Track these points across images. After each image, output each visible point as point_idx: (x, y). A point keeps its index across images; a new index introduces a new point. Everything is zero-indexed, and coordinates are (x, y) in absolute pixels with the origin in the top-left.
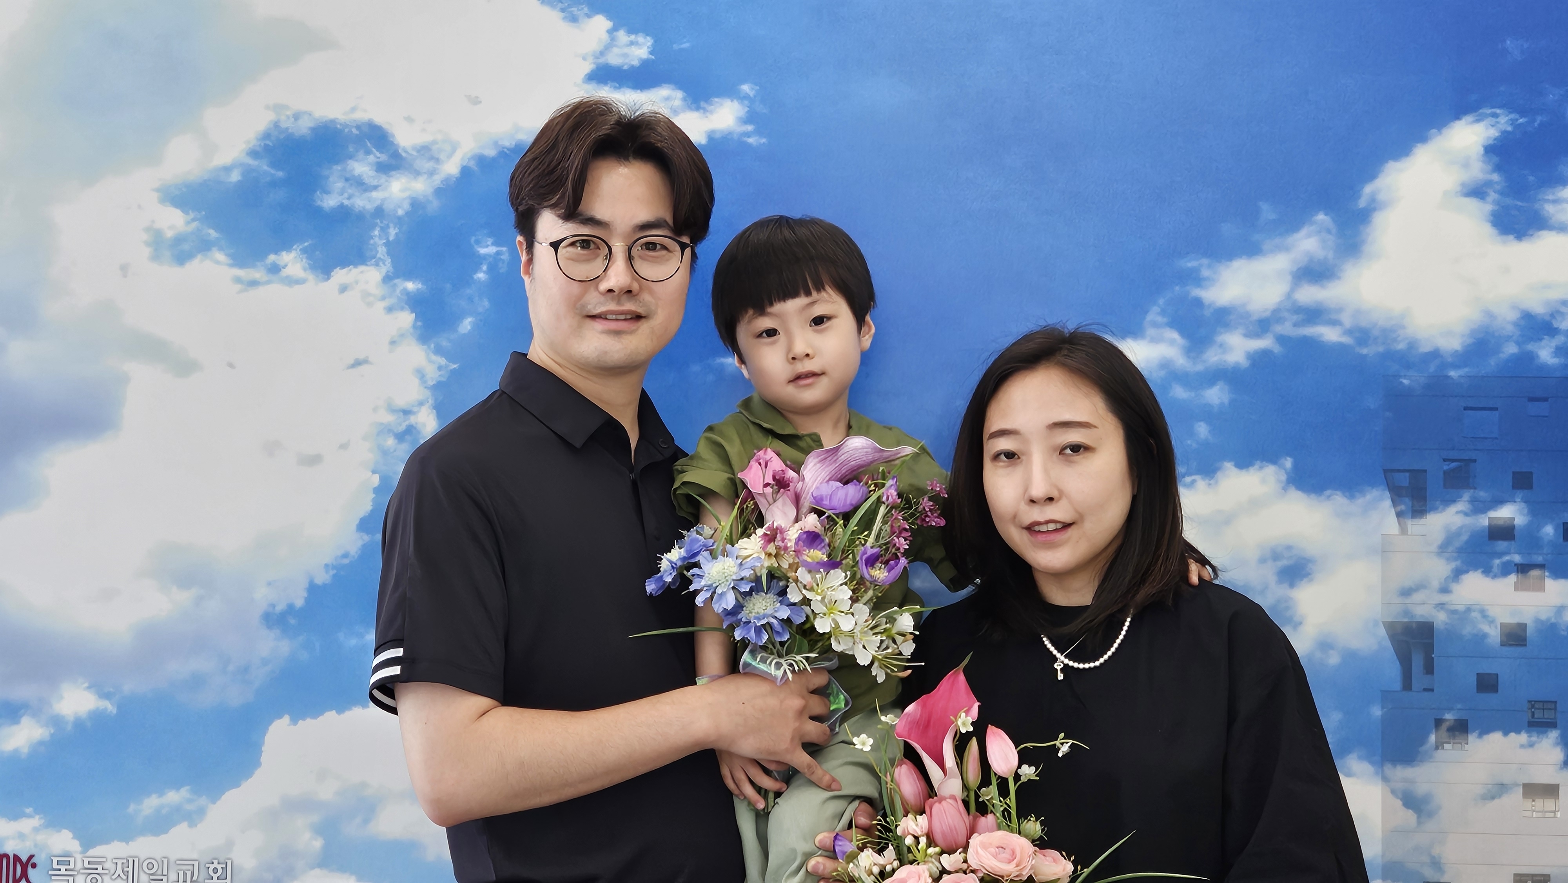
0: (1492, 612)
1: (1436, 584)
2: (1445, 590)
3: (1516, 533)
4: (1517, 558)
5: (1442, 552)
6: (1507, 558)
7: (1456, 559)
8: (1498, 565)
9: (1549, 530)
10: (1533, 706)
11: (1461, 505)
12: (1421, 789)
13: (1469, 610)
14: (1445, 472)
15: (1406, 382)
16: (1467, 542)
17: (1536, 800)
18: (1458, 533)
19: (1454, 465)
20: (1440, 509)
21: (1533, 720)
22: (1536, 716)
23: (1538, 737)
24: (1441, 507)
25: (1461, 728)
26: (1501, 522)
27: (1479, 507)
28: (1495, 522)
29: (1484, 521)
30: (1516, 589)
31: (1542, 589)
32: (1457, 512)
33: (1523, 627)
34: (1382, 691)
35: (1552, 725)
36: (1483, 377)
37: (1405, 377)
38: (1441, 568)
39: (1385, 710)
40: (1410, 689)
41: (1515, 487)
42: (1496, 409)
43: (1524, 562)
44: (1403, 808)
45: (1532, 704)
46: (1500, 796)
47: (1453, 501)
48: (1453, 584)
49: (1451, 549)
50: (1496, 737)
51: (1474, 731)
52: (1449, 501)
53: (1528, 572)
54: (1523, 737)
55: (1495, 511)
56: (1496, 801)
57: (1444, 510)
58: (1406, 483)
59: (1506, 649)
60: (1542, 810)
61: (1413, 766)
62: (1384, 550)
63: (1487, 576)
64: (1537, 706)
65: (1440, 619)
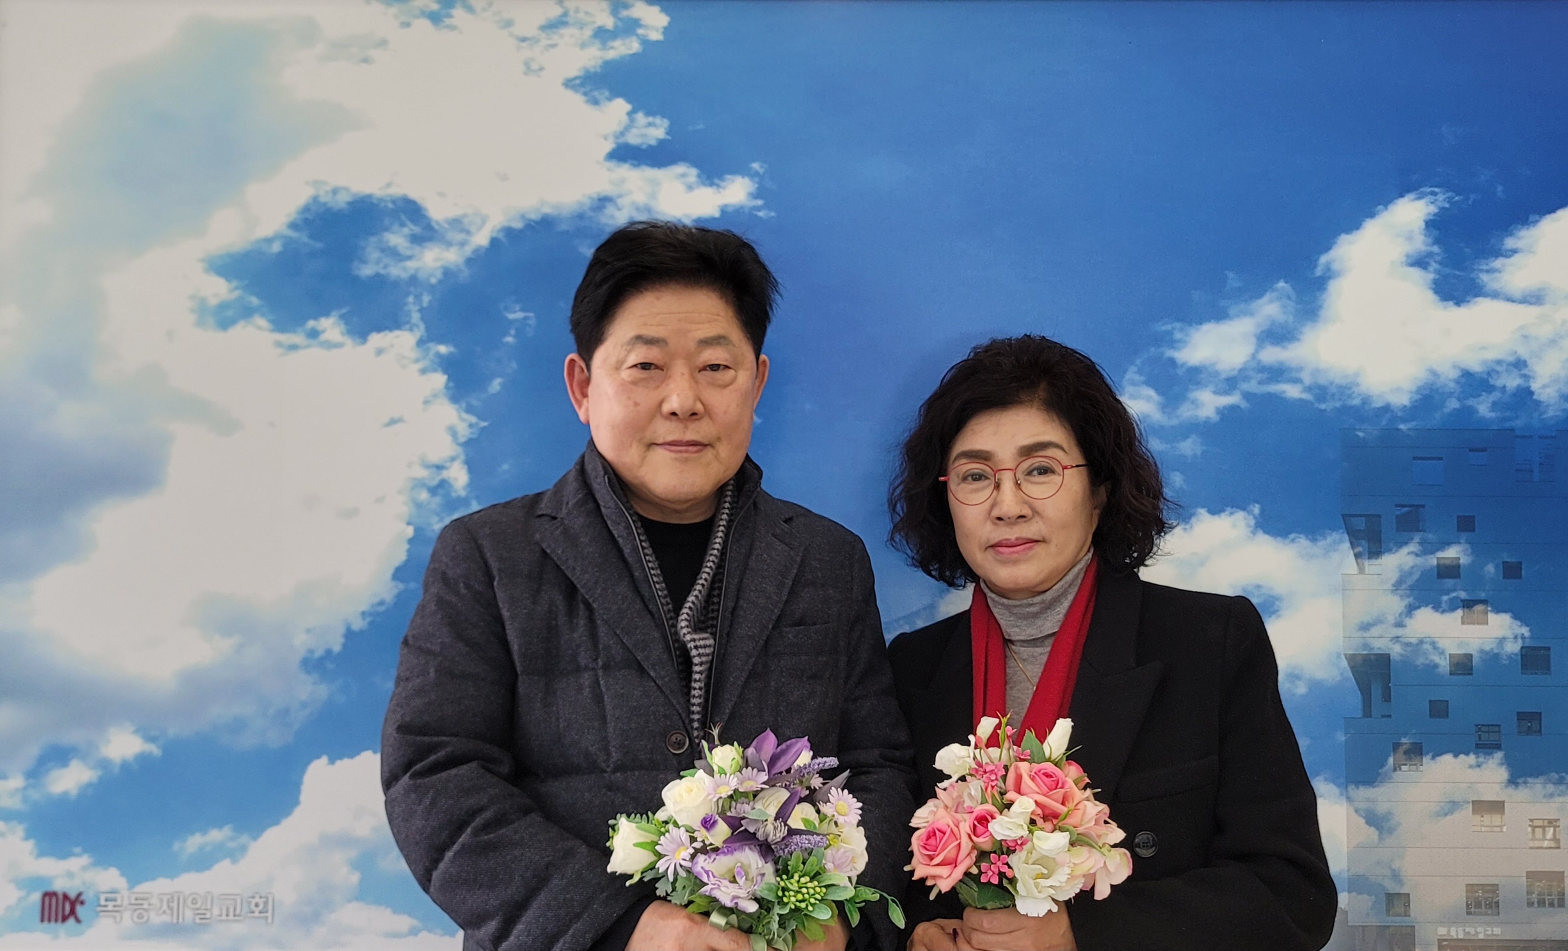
0: (1441, 644)
1: (1391, 619)
2: (1400, 625)
3: (1462, 571)
4: (1463, 595)
5: (1397, 590)
6: (1454, 594)
7: (1408, 596)
8: (1446, 601)
9: (1490, 568)
10: (1480, 729)
11: (1413, 547)
12: (1382, 808)
13: (1421, 642)
14: (1397, 517)
15: (1361, 434)
16: (1418, 580)
17: (1485, 816)
18: (1410, 573)
19: (1405, 509)
20: (1394, 551)
21: (1480, 742)
22: (1482, 739)
23: (1485, 758)
24: (1395, 549)
25: (1416, 752)
26: (1448, 562)
27: (1428, 549)
28: (1442, 562)
29: (1433, 561)
30: (1463, 623)
31: (1486, 623)
32: (1409, 553)
33: (1469, 657)
34: (1345, 718)
35: (1498, 747)
36: (1428, 429)
37: (1360, 430)
38: (1395, 604)
39: (1348, 735)
40: (1370, 716)
41: (1460, 529)
42: (1441, 459)
43: (1467, 597)
44: (1366, 826)
45: (1479, 727)
46: (1452, 813)
47: (1406, 543)
48: (1407, 619)
49: (1404, 586)
50: (1448, 758)
51: (1427, 753)
52: (1401, 544)
53: (1472, 607)
54: (1472, 759)
55: (1443, 551)
56: (1448, 817)
57: (1396, 551)
58: (1362, 527)
59: (1455, 677)
60: (1489, 824)
61: (1374, 787)
62: (1344, 589)
63: (1437, 611)
64: (1483, 729)
65: (1396, 651)
